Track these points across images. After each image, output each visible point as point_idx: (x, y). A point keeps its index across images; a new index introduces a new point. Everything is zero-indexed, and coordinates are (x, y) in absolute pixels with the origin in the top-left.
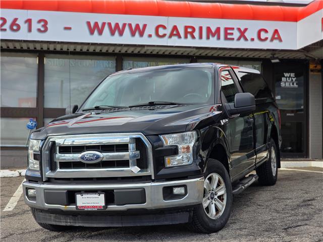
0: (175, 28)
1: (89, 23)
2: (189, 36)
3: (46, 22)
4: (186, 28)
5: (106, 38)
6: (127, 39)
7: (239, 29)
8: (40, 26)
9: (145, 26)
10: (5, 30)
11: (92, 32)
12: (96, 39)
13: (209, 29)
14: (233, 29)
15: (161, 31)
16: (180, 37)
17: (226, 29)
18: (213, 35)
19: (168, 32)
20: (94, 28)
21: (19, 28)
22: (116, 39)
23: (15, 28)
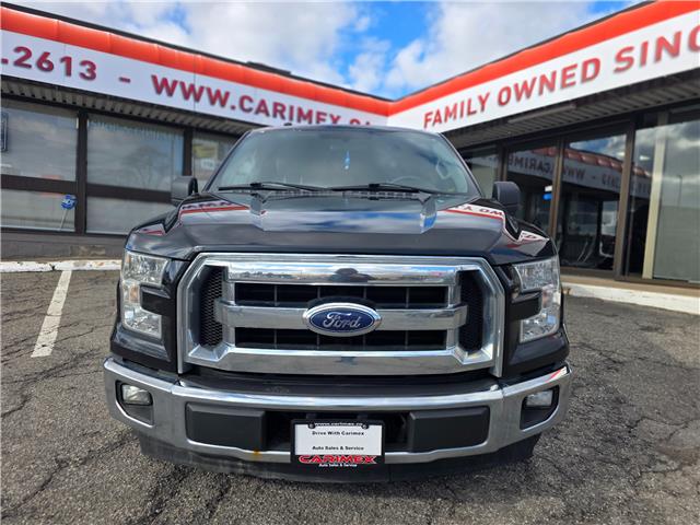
0: (263, 103)
1: (154, 78)
2: (278, 115)
3: (93, 67)
4: (276, 105)
5: (177, 101)
6: (204, 106)
7: (332, 116)
8: (84, 69)
9: (227, 94)
10: (30, 66)
11: (159, 91)
12: (162, 99)
13: (300, 111)
14: (325, 114)
15: (247, 104)
16: (267, 114)
17: (319, 114)
18: (305, 118)
19: (255, 105)
20: (161, 86)
21: (51, 67)
22: (189, 105)
23: (45, 65)
